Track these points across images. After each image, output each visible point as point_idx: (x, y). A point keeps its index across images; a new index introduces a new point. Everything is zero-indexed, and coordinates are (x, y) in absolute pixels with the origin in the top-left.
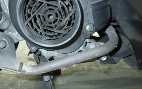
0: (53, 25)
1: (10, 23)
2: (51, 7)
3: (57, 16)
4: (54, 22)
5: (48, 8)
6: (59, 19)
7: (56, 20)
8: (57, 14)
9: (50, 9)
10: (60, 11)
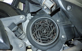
0: (45, 35)
1: (26, 36)
2: (44, 27)
3: (47, 31)
4: (46, 34)
5: (43, 27)
6: (48, 32)
7: (47, 32)
8: (47, 30)
9: (44, 28)
10: (48, 28)
